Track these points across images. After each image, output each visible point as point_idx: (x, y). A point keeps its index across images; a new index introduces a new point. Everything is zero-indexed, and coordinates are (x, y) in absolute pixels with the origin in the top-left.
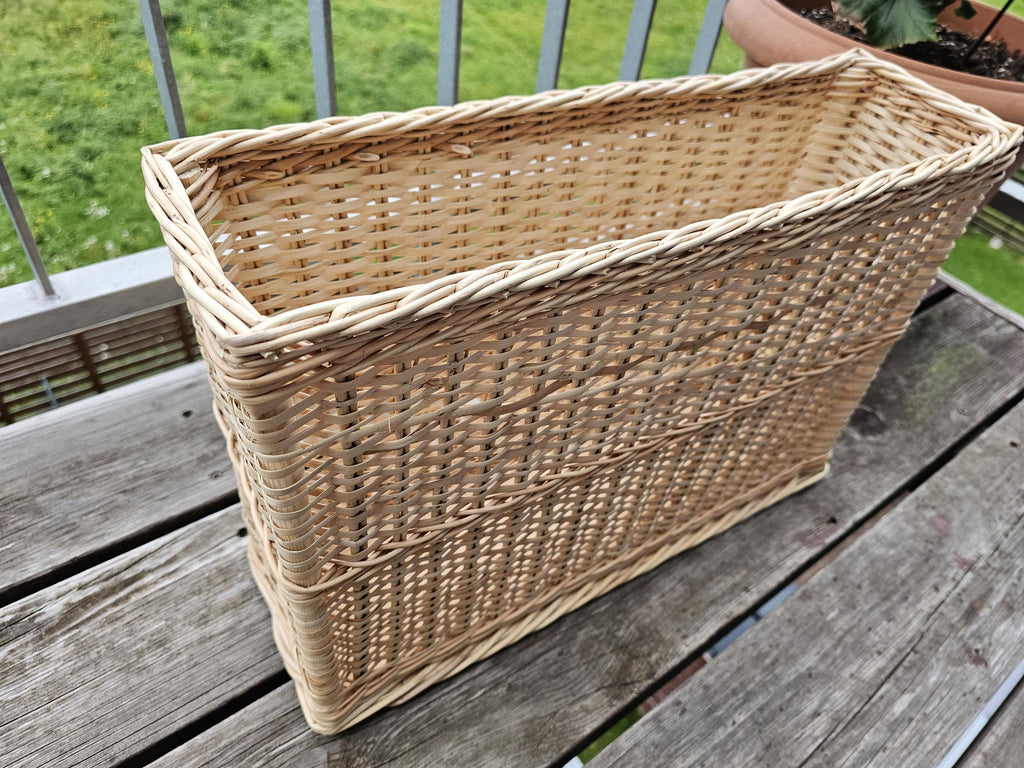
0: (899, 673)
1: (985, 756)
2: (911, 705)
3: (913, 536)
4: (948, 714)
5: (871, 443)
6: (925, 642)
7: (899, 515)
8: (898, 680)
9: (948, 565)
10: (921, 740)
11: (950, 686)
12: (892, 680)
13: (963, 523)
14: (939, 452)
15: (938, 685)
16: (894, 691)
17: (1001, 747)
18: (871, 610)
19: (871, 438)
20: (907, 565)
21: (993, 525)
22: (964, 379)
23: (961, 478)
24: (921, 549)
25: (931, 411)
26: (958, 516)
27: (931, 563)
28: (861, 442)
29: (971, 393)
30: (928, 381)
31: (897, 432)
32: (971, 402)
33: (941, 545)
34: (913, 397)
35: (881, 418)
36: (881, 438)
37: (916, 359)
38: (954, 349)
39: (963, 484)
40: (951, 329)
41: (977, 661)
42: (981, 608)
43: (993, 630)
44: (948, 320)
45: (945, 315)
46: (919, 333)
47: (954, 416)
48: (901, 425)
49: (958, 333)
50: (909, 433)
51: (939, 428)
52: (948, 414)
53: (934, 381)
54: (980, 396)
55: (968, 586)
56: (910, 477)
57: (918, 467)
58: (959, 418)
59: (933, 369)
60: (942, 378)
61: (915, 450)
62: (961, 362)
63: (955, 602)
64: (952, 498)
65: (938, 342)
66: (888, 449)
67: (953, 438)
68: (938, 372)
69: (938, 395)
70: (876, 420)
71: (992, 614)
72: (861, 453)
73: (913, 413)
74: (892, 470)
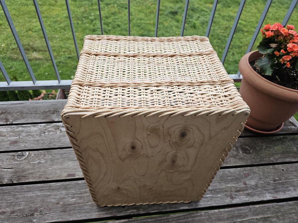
0: (213, 191)
1: (219, 211)
2: (210, 197)
3: (237, 174)
4: (217, 202)
5: (243, 155)
6: (223, 190)
7: (238, 169)
8: (211, 192)
9: (241, 182)
10: (208, 202)
11: (221, 198)
12: (210, 192)
14: (259, 163)
15: (219, 197)
16: (209, 193)
17: (223, 212)
18: (216, 180)
19: (244, 154)
20: (231, 178)
21: (260, 181)
22: (283, 153)
23: (261, 170)
24: (237, 177)
25: (266, 155)
26: (252, 176)
27: (237, 180)
28: (241, 154)
29: (282, 156)
30: (272, 150)
31: (252, 156)
32: (280, 158)
33: (243, 178)
34: (264, 151)
35: (251, 152)
36: (247, 155)
37: (273, 144)
38: (287, 146)
39: (260, 171)
40: (291, 142)
41: (231, 198)
42: (241, 191)
43: (240, 196)
44: (293, 140)
45: (293, 138)
46: (280, 139)
47: (271, 159)
48: (255, 155)
49: (292, 143)
50: (255, 157)
51: (265, 159)
52: (270, 158)
53: (274, 150)
54: (284, 158)
55: (242, 187)
56: (247, 164)
57: (251, 163)
58: (272, 159)
59: (276, 148)
60: (276, 150)
61: (253, 160)
62: (286, 149)
63: (236, 188)
64: (254, 172)
65: (284, 143)
66: (247, 158)
67: (266, 162)
68: (277, 149)
69: (272, 153)
70: (249, 152)
71: (243, 193)
72: (239, 156)
73: (261, 154)
74: (244, 161)
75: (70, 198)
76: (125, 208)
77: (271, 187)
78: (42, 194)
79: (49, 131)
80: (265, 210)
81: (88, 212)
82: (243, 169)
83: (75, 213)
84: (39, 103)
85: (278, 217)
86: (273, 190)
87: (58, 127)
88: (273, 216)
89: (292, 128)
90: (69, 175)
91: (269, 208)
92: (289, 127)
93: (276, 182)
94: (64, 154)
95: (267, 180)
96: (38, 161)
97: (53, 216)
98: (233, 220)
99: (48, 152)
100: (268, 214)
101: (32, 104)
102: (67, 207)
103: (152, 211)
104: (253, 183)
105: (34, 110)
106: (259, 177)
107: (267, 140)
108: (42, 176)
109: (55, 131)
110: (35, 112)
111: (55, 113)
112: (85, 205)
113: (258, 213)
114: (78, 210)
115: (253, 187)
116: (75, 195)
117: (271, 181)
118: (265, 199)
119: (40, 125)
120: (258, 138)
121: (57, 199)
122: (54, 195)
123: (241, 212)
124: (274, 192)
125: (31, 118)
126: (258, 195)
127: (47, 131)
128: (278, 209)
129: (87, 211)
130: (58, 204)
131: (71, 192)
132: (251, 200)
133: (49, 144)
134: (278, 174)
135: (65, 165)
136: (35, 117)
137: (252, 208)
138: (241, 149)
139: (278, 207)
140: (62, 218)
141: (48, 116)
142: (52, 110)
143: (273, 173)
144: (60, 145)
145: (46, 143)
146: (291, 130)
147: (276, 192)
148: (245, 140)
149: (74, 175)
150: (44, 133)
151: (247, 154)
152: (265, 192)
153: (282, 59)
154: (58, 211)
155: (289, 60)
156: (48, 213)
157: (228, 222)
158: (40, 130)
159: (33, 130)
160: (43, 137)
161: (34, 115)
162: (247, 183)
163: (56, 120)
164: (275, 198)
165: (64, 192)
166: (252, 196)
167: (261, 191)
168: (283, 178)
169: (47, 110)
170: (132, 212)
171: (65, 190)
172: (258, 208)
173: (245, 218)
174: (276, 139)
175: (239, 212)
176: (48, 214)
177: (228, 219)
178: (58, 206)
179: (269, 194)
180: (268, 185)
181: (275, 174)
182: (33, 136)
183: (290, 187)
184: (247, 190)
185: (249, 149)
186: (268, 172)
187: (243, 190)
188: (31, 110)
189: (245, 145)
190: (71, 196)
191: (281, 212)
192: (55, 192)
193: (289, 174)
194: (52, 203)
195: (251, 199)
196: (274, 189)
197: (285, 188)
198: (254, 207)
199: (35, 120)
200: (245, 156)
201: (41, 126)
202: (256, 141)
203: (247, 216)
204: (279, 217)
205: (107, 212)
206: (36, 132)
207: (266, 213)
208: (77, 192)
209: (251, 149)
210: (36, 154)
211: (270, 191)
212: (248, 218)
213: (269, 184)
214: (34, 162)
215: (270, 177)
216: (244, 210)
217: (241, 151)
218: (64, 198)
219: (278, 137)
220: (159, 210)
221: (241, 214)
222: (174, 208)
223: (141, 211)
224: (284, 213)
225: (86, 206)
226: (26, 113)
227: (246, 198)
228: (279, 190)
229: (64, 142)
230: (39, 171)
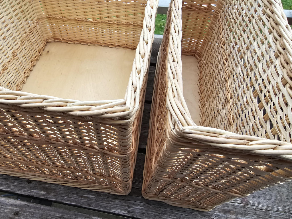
42: (232, 214)
55: (237, 206)
76: (31, 185)
103: (68, 201)
104: (261, 204)
106: (278, 198)
115: (258, 213)
162: (249, 201)
170: (37, 194)
184: (245, 215)
187: (237, 213)
205: (3, 183)
220: (79, 202)
222: (102, 207)
223: (51, 196)
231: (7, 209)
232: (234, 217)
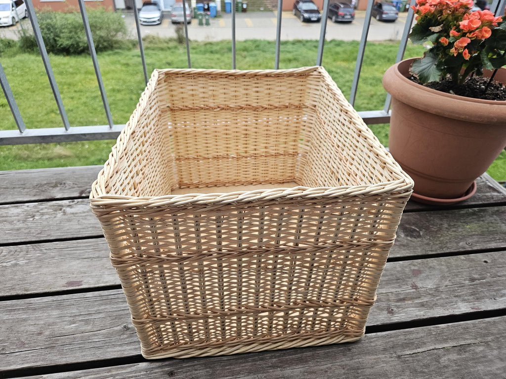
3: (398, 272)
5: (407, 239)
9: (407, 284)
13: (427, 276)
14: (439, 252)
17: (375, 338)
19: (409, 238)
20: (387, 278)
21: (443, 281)
22: (482, 234)
23: (443, 263)
24: (398, 276)
25: (450, 239)
26: (427, 273)
27: (399, 281)
28: (403, 238)
29: (481, 240)
30: (460, 230)
31: (424, 240)
32: (477, 242)
33: (410, 278)
34: (446, 232)
35: (421, 234)
36: (413, 239)
37: (462, 221)
38: (488, 223)
39: (442, 265)
40: (495, 216)
41: (389, 312)
42: (408, 300)
43: (407, 308)
44: (497, 213)
45: (498, 211)
46: (474, 214)
47: (461, 244)
48: (429, 239)
49: (498, 219)
50: (431, 242)
51: (448, 245)
52: (459, 243)
53: (464, 230)
54: (485, 242)
55: (409, 293)
56: (416, 254)
57: (424, 253)
58: (463, 245)
59: (468, 227)
60: (469, 230)
61: (427, 248)
62: (487, 228)
63: (398, 294)
64: (431, 267)
65: (482, 219)
66: (414, 243)
67: (452, 250)
68: (470, 228)
69: (461, 235)
70: (418, 234)
71: (412, 304)
72: (399, 241)
73: (440, 237)
74: (409, 250)
75: (65, 323)
77: (465, 291)
78: (12, 318)
79: (43, 214)
80: (459, 332)
81: (99, 348)
82: (409, 264)
83: (71, 350)
84: (31, 173)
85: (487, 344)
86: (470, 296)
87: (61, 207)
88: (477, 341)
89: (494, 195)
90: (70, 284)
91: (467, 328)
92: (488, 194)
93: (475, 283)
94: (64, 250)
95: (457, 279)
96: (14, 262)
97: (25, 357)
98: (395, 352)
99: (35, 247)
100: (467, 339)
101: (18, 175)
102: (58, 340)
104: (430, 285)
105: (20, 183)
106: (441, 275)
107: (450, 215)
108: (17, 287)
109: (54, 214)
110: (22, 186)
111: (59, 185)
112: (95, 335)
113: (445, 337)
114: (80, 344)
115: (431, 292)
116: (77, 318)
117: (465, 280)
118: (457, 312)
119: (27, 204)
120: (432, 212)
121: (40, 326)
122: (35, 319)
123: (412, 337)
124: (474, 298)
125: (13, 194)
126: (442, 306)
127: (39, 213)
128: (485, 329)
129: (97, 346)
130: (40, 334)
131: (69, 313)
132: (429, 314)
133: (38, 234)
134: (477, 270)
135: (65, 267)
136: (20, 193)
137: (432, 329)
138: (402, 231)
139: (484, 325)
140: (44, 360)
141: (43, 191)
142: (54, 181)
143: (468, 268)
144: (59, 234)
145: (33, 233)
146: (493, 198)
147: (477, 299)
148: (408, 215)
149: (79, 283)
150: (34, 216)
151: (415, 238)
152: (455, 299)
153: (454, 48)
154: (38, 346)
155: (466, 45)
156: (17, 351)
157: (387, 355)
158: (25, 213)
159: (13, 214)
160: (29, 224)
161: (19, 190)
162: (418, 285)
163: (59, 196)
164: (476, 309)
165: (55, 313)
166: (431, 308)
167: (447, 298)
168: (489, 274)
169: (45, 182)
171: (59, 309)
172: (444, 328)
173: (419, 348)
174: (466, 213)
175: (408, 337)
176: (18, 353)
177: (385, 350)
178: (40, 337)
179: (464, 303)
180: (459, 287)
181: (471, 269)
182: (11, 223)
183: (502, 289)
184: (419, 298)
185: (418, 230)
186: (457, 266)
187: (412, 299)
188: (14, 184)
189: (409, 224)
190: (67, 319)
191: (492, 334)
192: (38, 314)
193: (498, 267)
194: (29, 333)
195: (429, 312)
196: (472, 295)
197: (495, 291)
198: (437, 327)
199: (20, 197)
200: (411, 241)
201: (28, 206)
202: (428, 217)
203: (425, 343)
204: (489, 345)
206: (18, 216)
207: (461, 338)
208: (81, 312)
209: (421, 230)
210: (11, 251)
211: (466, 298)
212: (426, 347)
213: (462, 286)
214: (4, 264)
215: (462, 274)
216: (418, 333)
217: (402, 233)
218: (54, 324)
219: (470, 210)
221: (412, 341)
224: (498, 336)
225: (96, 337)
226: (4, 188)
227: (419, 311)
228: (483, 295)
229: (68, 230)
230: (12, 279)
231: (155, 373)
232: (411, 302)
